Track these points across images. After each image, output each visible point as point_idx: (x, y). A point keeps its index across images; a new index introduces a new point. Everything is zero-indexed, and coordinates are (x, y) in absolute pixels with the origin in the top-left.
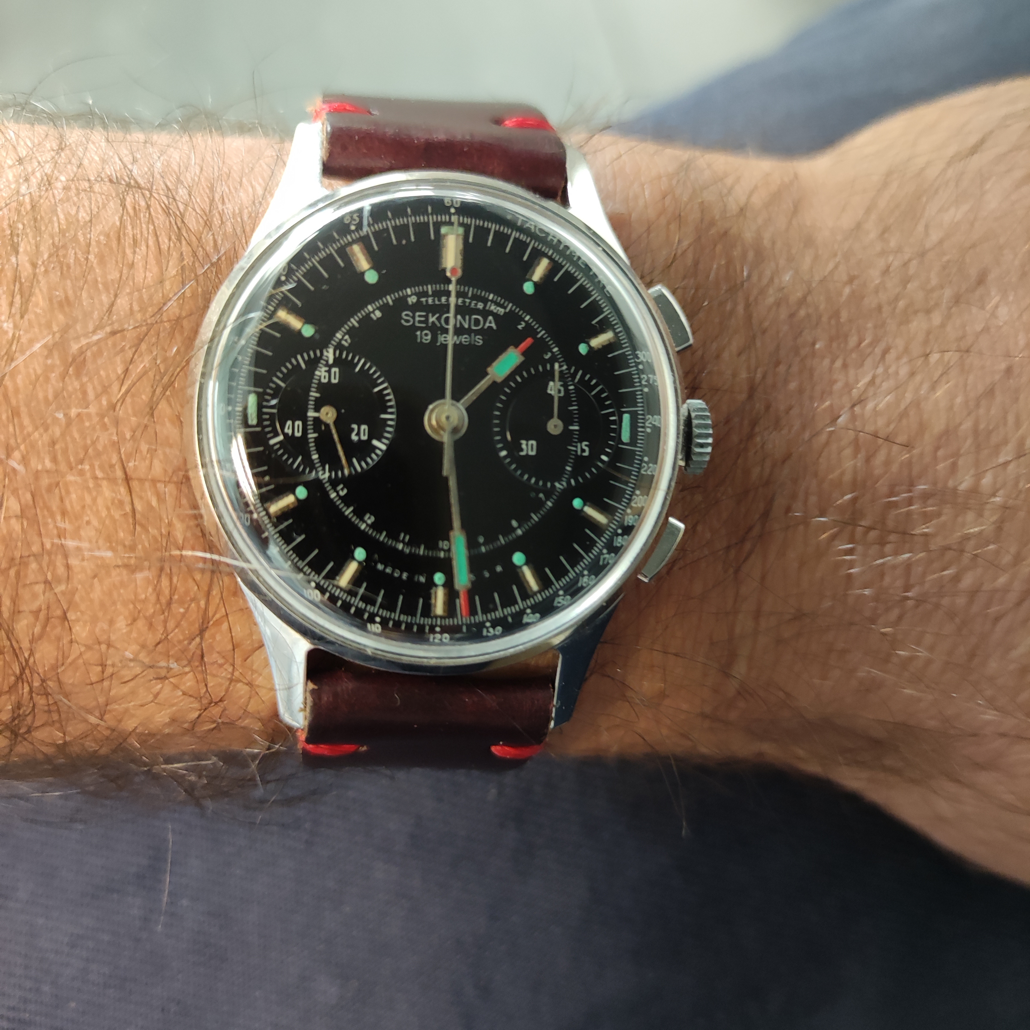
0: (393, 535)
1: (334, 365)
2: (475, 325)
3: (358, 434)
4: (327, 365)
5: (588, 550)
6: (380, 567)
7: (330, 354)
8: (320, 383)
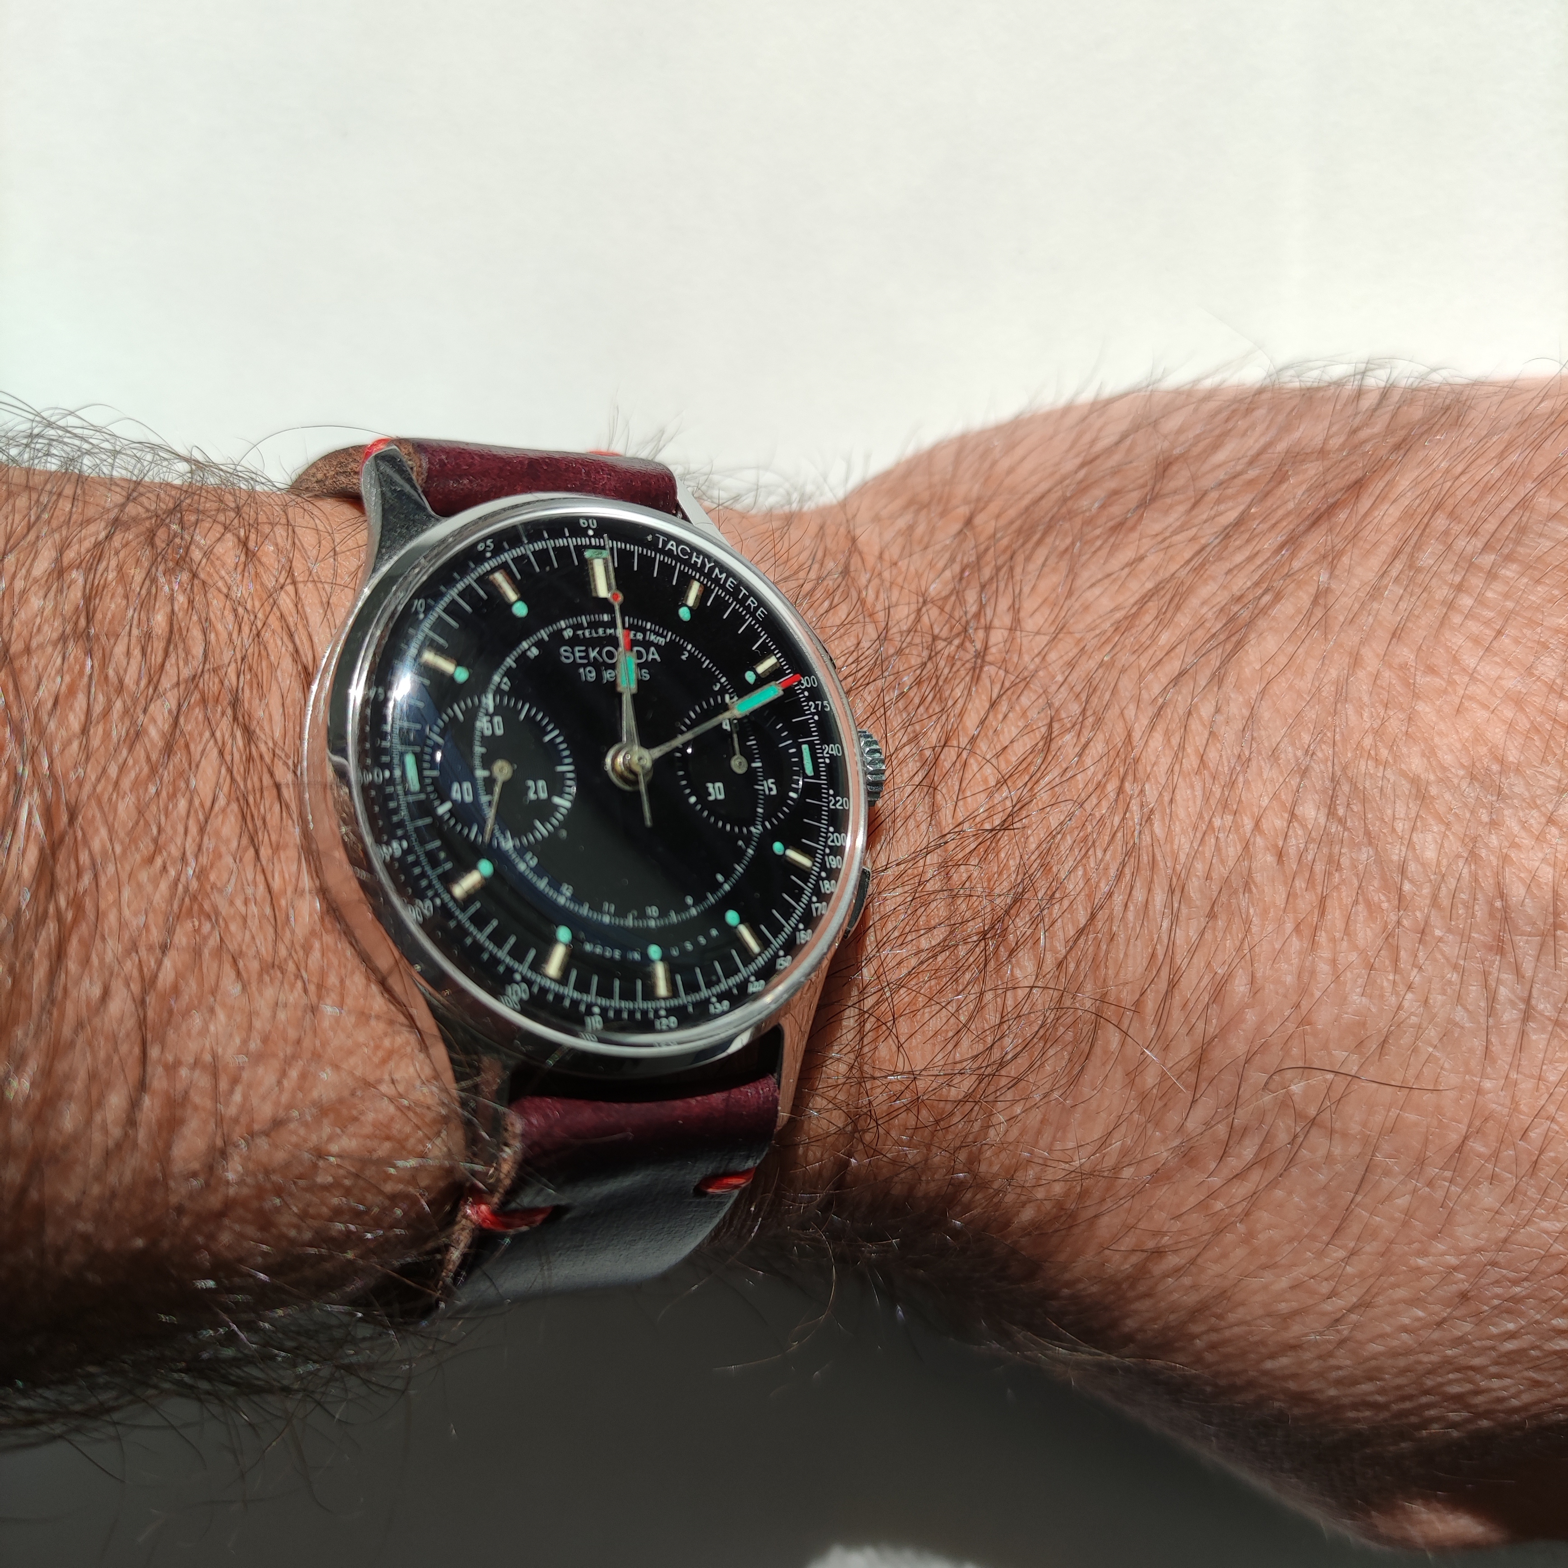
0: (596, 907)
1: (495, 713)
2: (639, 658)
3: (536, 792)
4: (487, 714)
5: (798, 900)
6: (588, 947)
7: (489, 701)
8: (483, 736)
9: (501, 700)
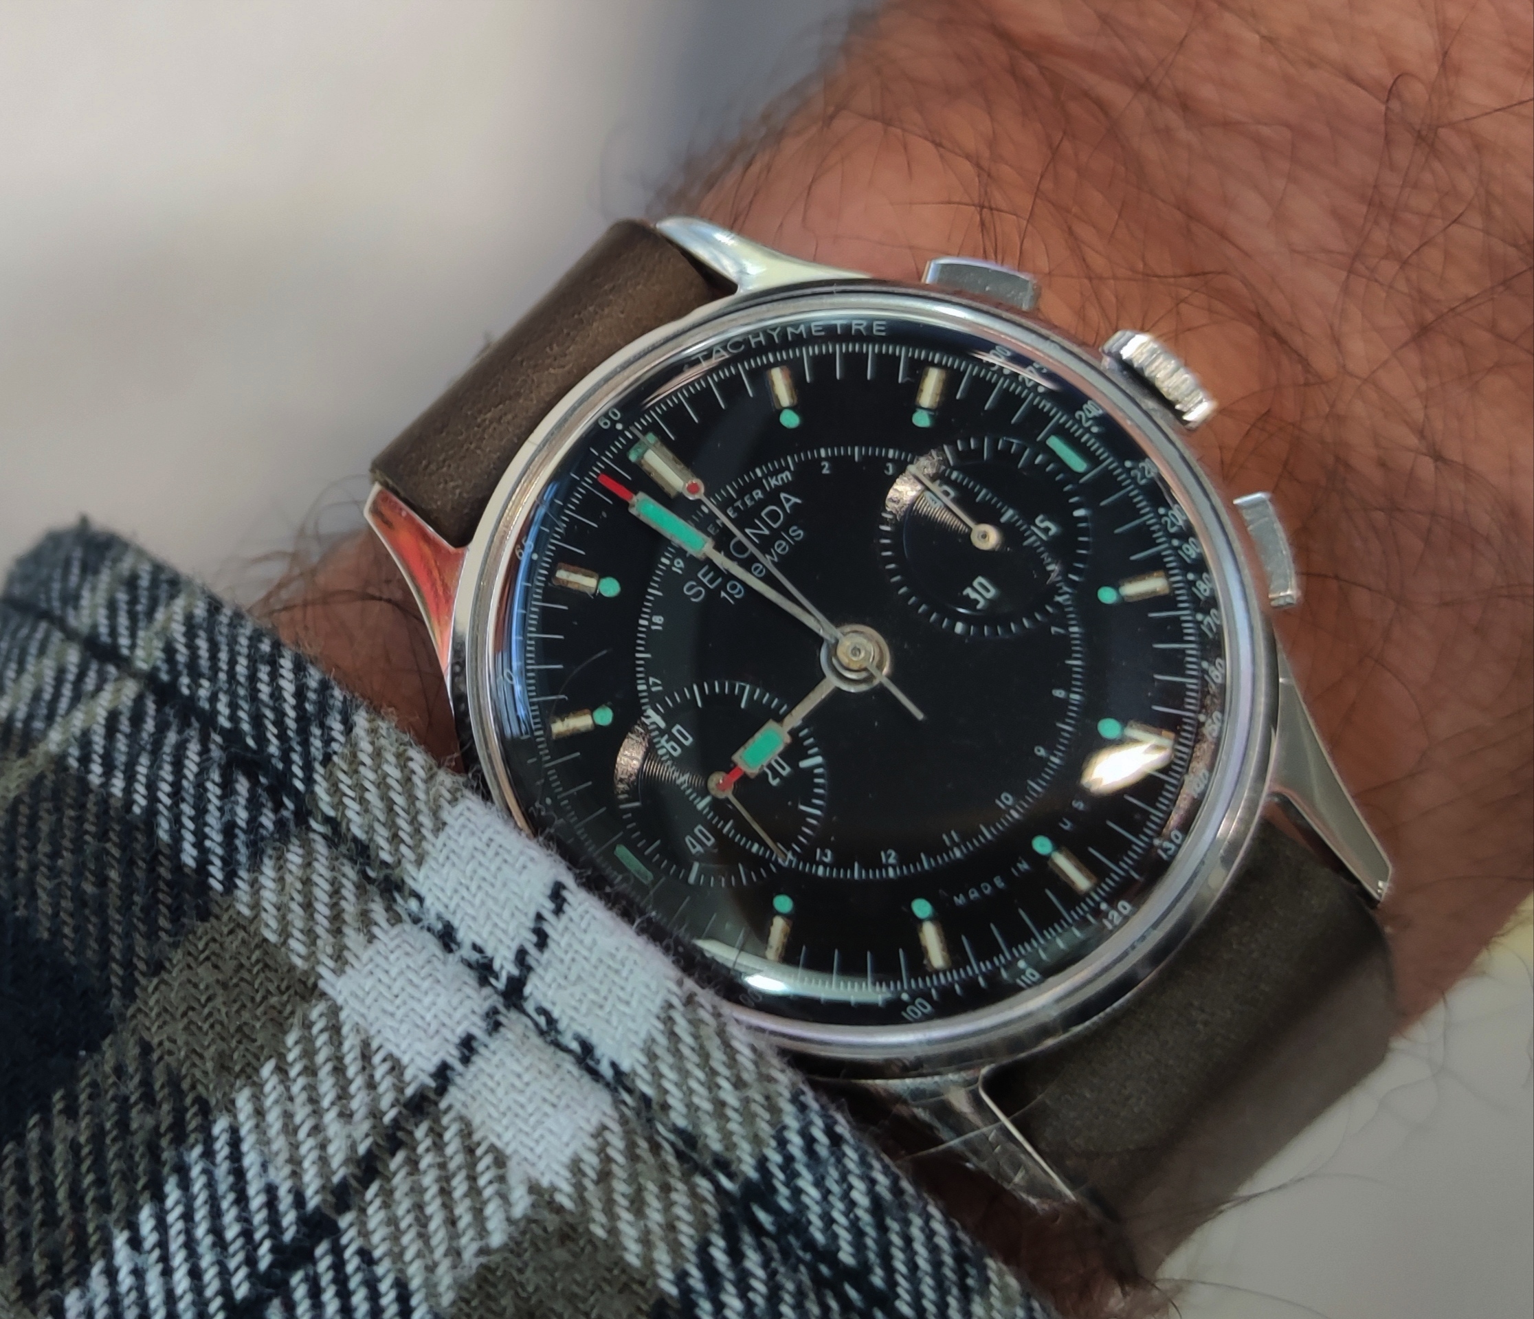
0: (936, 848)
1: (670, 725)
2: (775, 522)
3: (775, 775)
4: (662, 732)
5: (1179, 636)
6: (960, 900)
7: (653, 718)
8: (675, 760)
9: (665, 705)
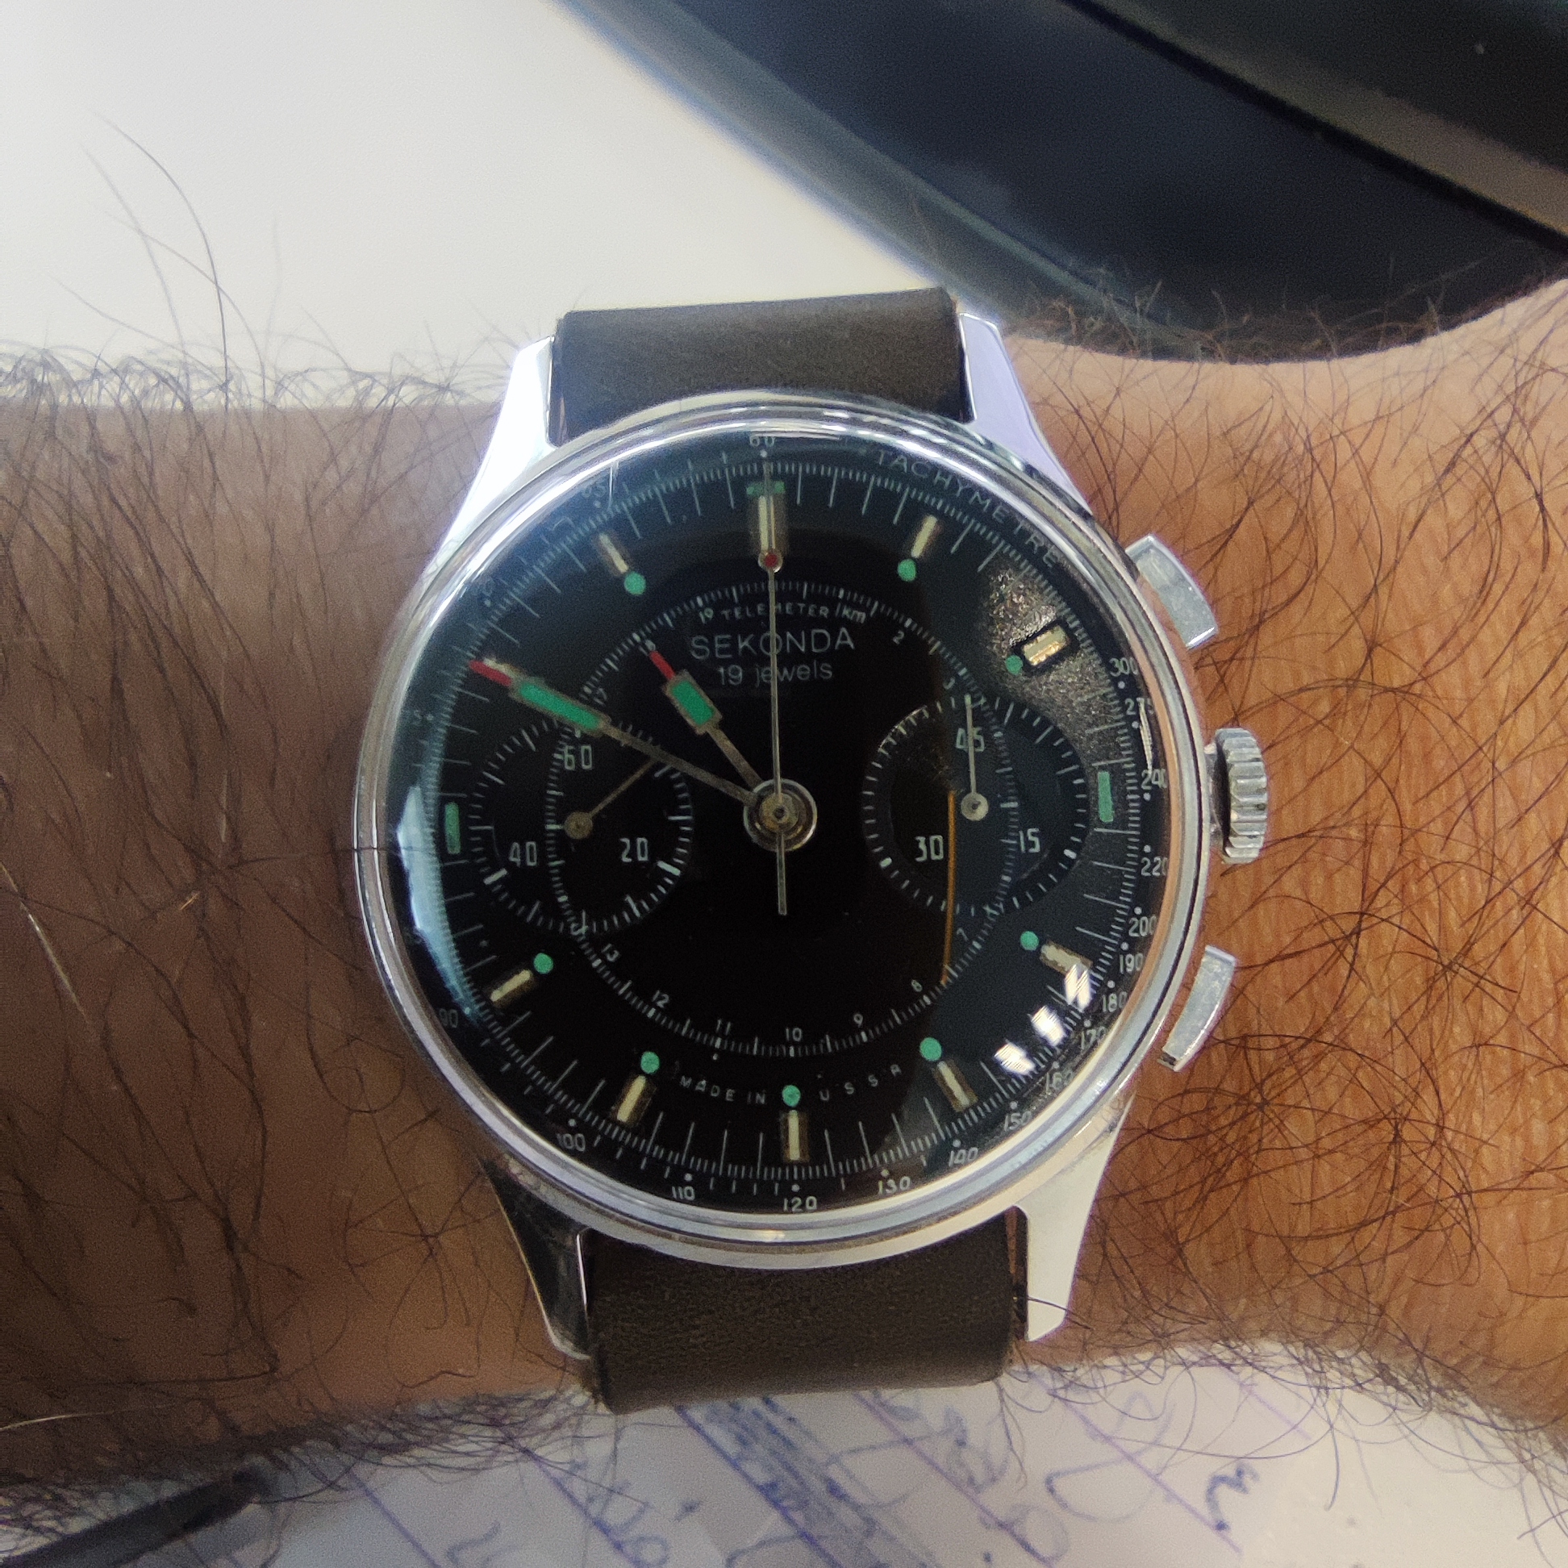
0: (704, 1025)
1: (583, 740)
2: (817, 646)
3: (632, 854)
4: (571, 740)
6: (686, 1082)
8: (562, 773)
